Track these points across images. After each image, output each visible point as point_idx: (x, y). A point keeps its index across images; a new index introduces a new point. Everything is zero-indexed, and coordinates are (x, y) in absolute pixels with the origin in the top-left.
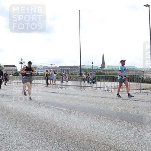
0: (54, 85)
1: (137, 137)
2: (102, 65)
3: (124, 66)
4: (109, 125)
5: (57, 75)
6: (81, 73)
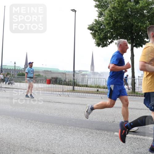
1: (58, 138)
2: (25, 65)
3: (31, 68)
4: (30, 128)
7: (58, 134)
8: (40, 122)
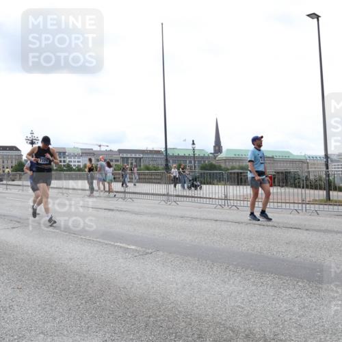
0: (106, 191)
2: (215, 147)
3: (260, 150)
4: (233, 283)
5: (115, 170)
6: (167, 165)
7: (297, 301)
8: (255, 270)
